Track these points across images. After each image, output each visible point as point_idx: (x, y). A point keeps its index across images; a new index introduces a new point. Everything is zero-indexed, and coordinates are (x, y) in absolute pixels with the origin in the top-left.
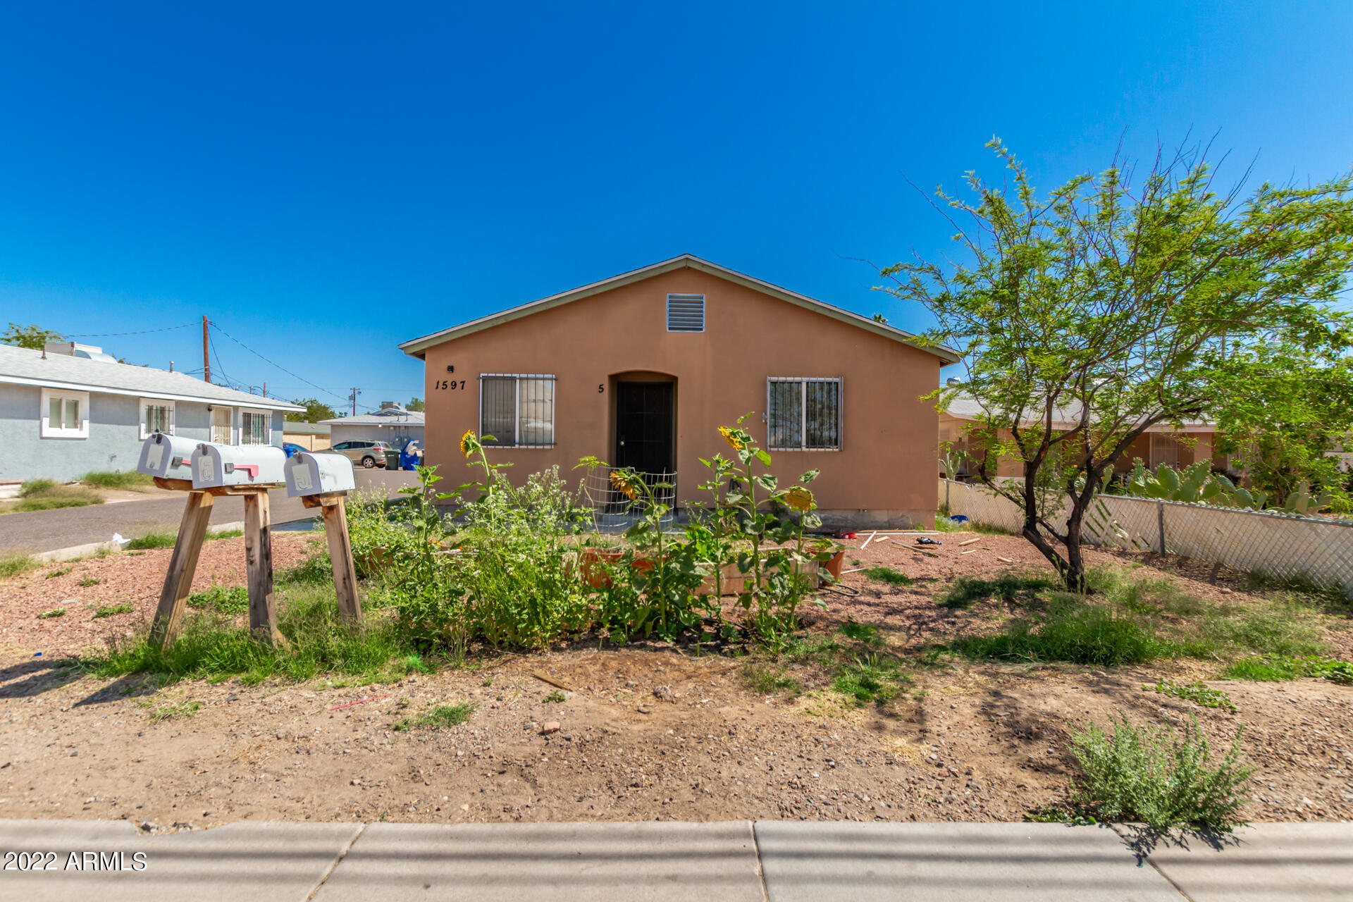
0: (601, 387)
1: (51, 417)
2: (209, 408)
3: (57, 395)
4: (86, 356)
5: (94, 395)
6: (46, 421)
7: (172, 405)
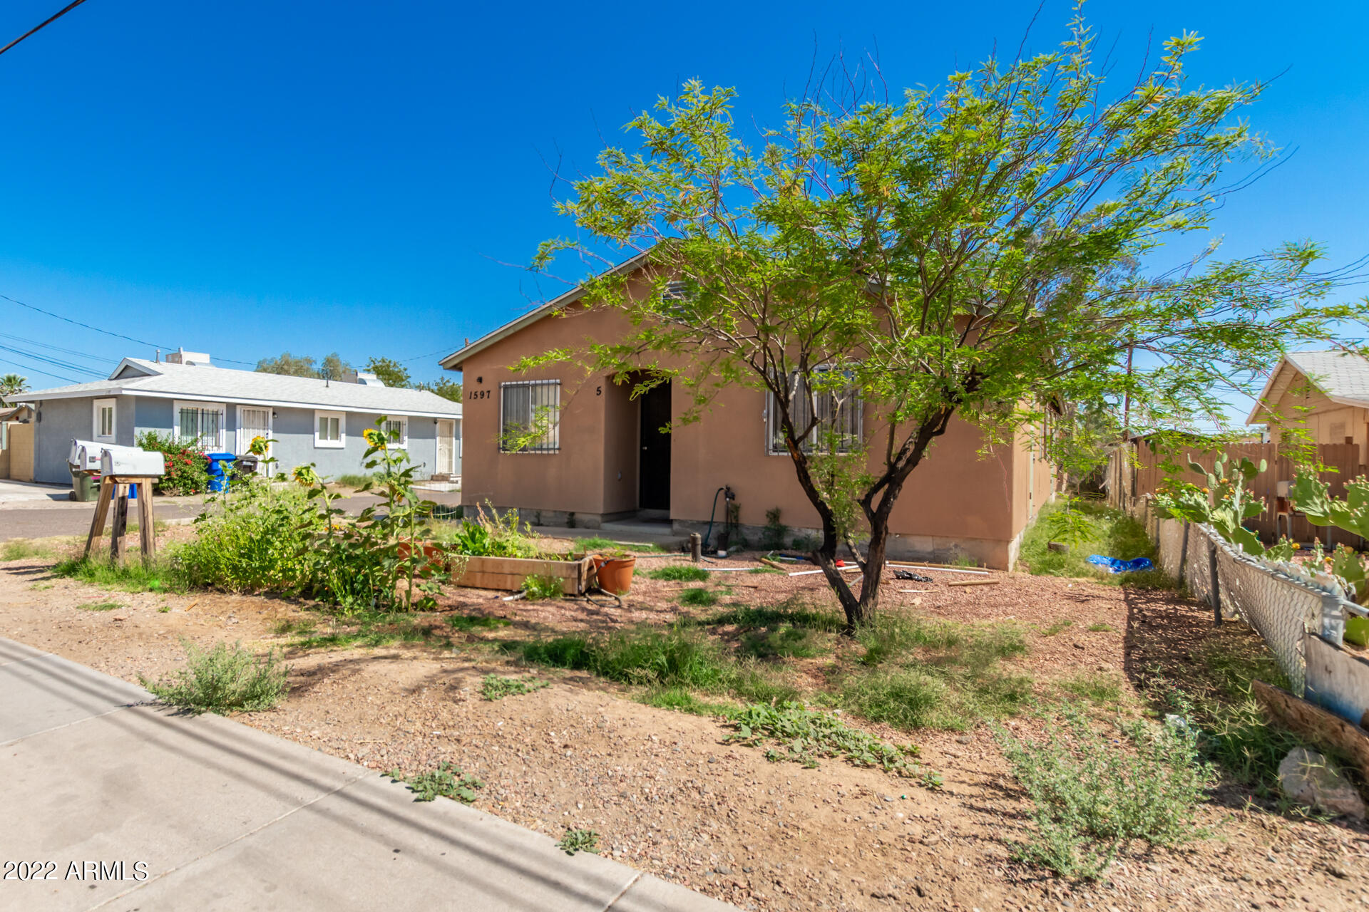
0: (599, 390)
1: (321, 431)
2: (435, 421)
3: (324, 415)
4: (363, 382)
5: (349, 414)
6: (317, 434)
7: (406, 420)
